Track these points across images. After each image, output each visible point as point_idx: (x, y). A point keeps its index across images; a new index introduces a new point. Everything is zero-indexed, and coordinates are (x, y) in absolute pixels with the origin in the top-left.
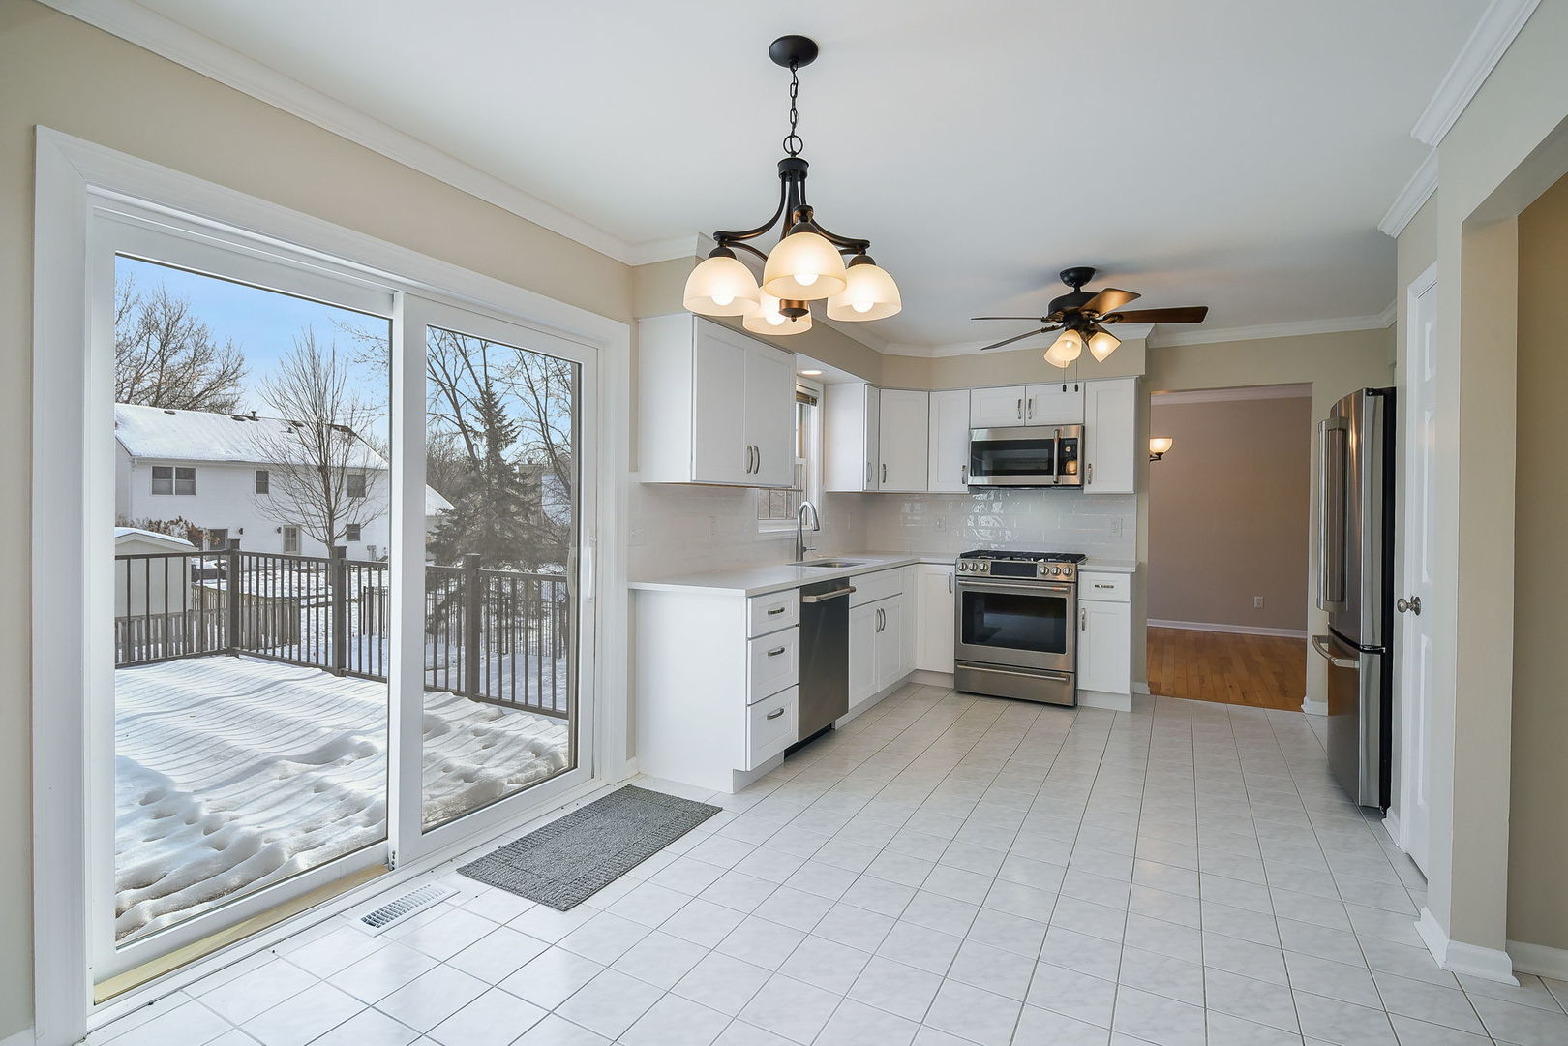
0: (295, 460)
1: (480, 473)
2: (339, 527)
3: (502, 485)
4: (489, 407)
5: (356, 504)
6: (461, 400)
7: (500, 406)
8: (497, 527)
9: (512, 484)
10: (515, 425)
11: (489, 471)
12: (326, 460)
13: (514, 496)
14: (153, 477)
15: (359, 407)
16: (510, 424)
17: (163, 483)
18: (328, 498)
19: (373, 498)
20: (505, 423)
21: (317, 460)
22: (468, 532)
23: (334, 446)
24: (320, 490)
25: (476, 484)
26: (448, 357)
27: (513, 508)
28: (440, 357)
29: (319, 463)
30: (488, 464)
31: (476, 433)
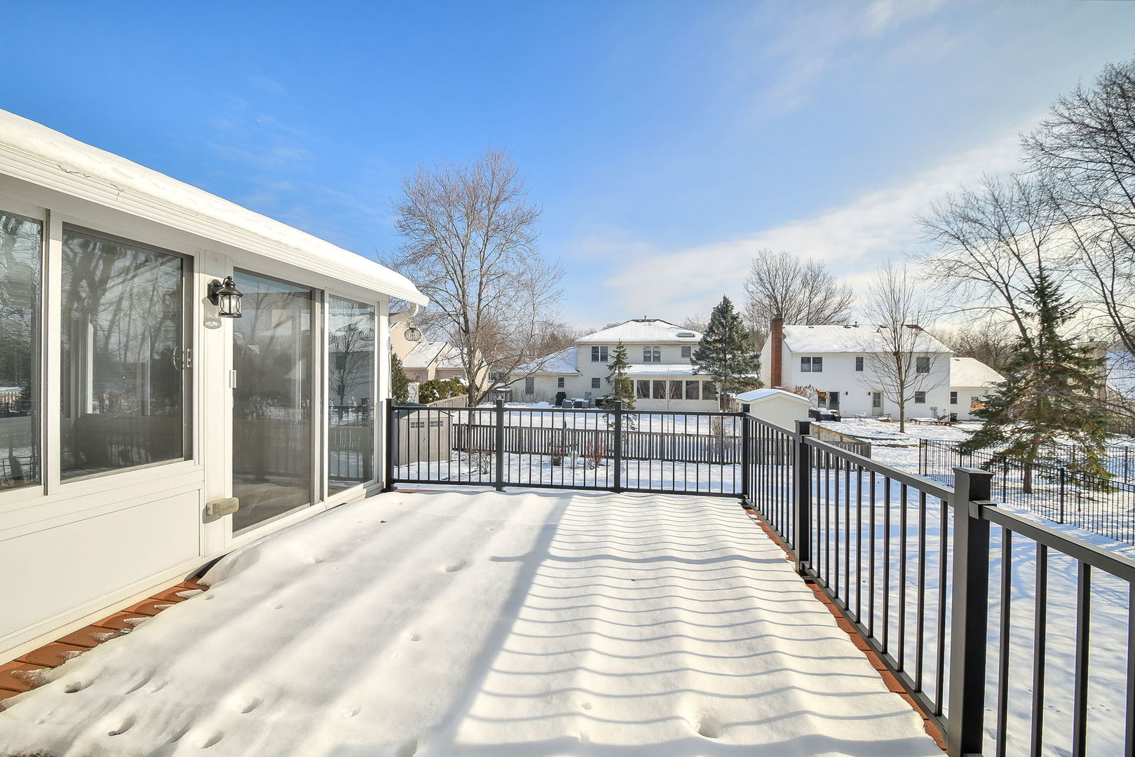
0: (878, 350)
1: (1032, 350)
2: (909, 393)
3: (1057, 359)
4: (1043, 292)
5: (920, 377)
6: (1013, 293)
7: (1054, 286)
8: (1052, 399)
9: (1070, 358)
10: (1073, 301)
11: (1042, 348)
12: (899, 347)
13: (1072, 370)
14: (802, 363)
15: (924, 309)
16: (1068, 302)
17: (806, 366)
18: (900, 373)
19: (933, 373)
20: (1062, 301)
21: (893, 348)
22: (1018, 402)
23: (905, 337)
24: (895, 368)
25: (1026, 359)
26: (1001, 261)
27: (1070, 381)
28: (994, 263)
29: (894, 351)
30: (1041, 342)
31: (1027, 314)
